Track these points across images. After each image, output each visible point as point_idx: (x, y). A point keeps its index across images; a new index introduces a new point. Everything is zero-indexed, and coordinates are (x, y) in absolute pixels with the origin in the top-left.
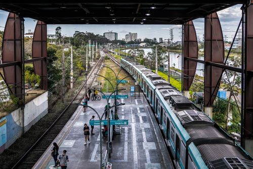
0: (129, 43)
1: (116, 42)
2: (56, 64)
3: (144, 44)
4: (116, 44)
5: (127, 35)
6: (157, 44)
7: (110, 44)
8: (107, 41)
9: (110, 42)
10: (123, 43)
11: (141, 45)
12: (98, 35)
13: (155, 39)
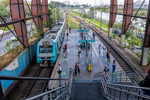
0: (75, 6)
1: (69, 6)
2: (52, 16)
3: (82, 7)
4: (70, 6)
5: (74, 2)
6: (88, 7)
7: (66, 7)
8: (66, 6)
9: (67, 6)
10: (72, 6)
11: (81, 7)
12: (61, 3)
13: (87, 4)
